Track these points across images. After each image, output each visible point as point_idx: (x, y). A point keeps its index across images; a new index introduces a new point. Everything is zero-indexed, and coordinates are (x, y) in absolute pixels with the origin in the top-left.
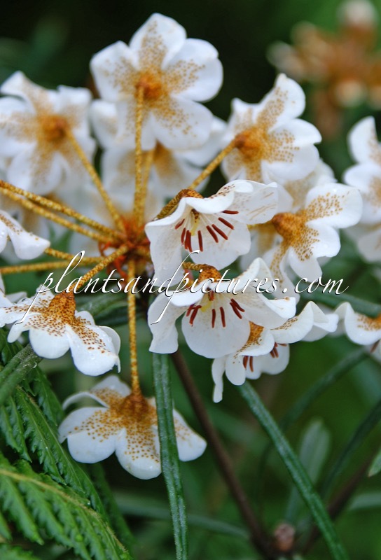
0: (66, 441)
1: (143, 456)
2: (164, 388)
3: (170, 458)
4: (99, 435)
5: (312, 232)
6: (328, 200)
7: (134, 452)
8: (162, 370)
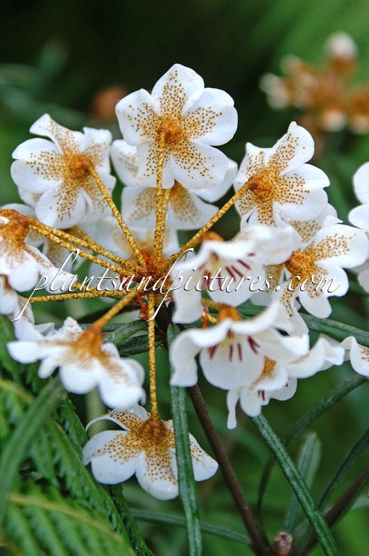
0: (90, 464)
1: (161, 478)
2: (181, 414)
3: (187, 481)
4: (120, 457)
5: (321, 271)
6: (335, 241)
7: (153, 474)
8: (180, 397)
